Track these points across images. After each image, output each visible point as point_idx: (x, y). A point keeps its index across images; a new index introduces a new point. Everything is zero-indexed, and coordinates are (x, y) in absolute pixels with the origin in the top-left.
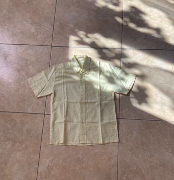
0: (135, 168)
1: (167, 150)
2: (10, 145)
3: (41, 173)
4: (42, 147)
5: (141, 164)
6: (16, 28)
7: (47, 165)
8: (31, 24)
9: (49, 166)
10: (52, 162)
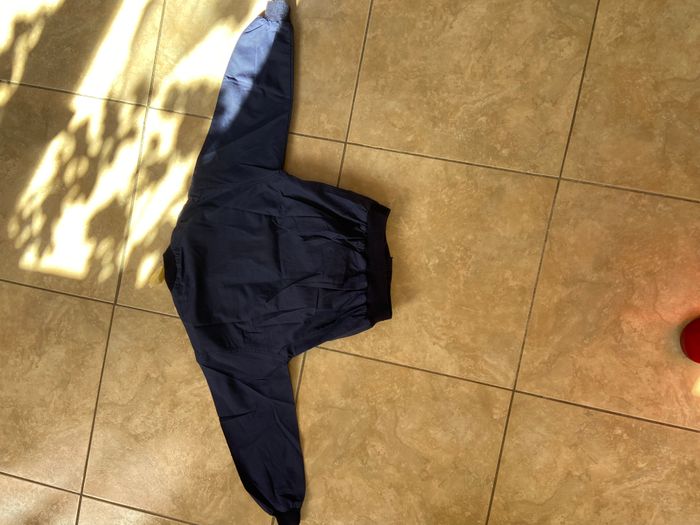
0: (483, 119)
1: (447, 27)
2: (379, 444)
3: (462, 369)
4: (393, 360)
5: (475, 102)
6: (47, 399)
7: (443, 353)
8: (40, 356)
9: (446, 347)
10: (438, 338)
